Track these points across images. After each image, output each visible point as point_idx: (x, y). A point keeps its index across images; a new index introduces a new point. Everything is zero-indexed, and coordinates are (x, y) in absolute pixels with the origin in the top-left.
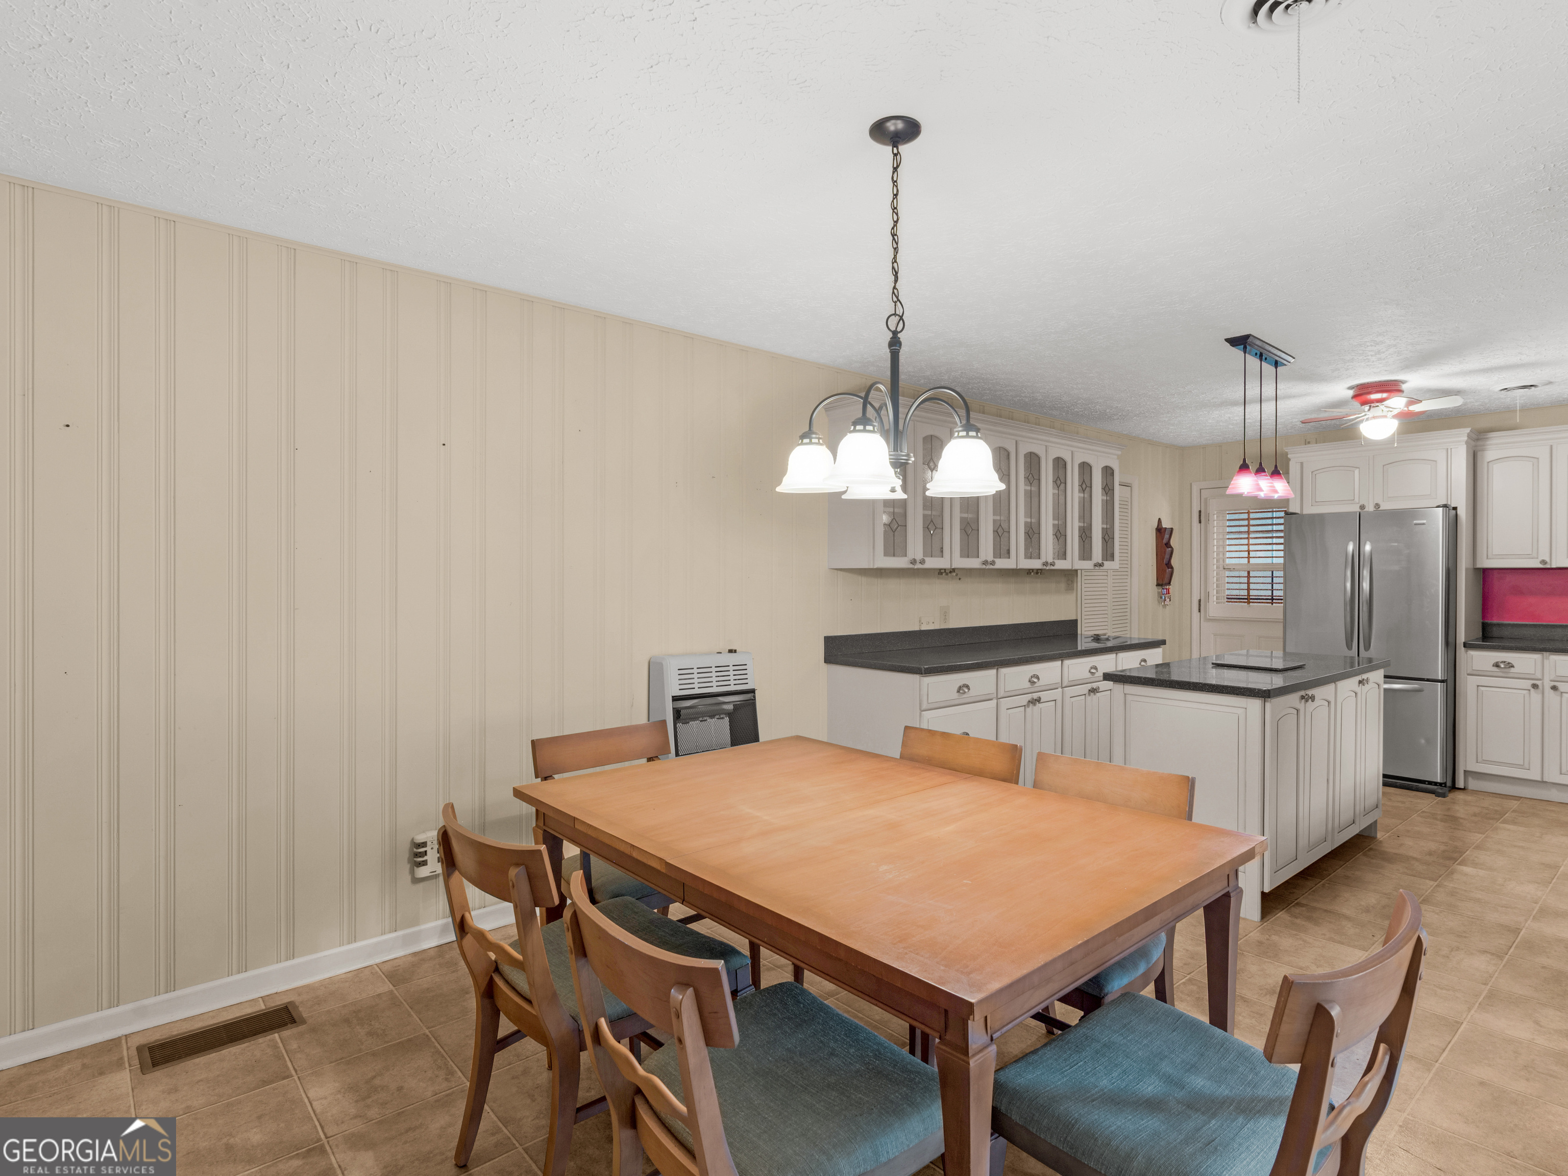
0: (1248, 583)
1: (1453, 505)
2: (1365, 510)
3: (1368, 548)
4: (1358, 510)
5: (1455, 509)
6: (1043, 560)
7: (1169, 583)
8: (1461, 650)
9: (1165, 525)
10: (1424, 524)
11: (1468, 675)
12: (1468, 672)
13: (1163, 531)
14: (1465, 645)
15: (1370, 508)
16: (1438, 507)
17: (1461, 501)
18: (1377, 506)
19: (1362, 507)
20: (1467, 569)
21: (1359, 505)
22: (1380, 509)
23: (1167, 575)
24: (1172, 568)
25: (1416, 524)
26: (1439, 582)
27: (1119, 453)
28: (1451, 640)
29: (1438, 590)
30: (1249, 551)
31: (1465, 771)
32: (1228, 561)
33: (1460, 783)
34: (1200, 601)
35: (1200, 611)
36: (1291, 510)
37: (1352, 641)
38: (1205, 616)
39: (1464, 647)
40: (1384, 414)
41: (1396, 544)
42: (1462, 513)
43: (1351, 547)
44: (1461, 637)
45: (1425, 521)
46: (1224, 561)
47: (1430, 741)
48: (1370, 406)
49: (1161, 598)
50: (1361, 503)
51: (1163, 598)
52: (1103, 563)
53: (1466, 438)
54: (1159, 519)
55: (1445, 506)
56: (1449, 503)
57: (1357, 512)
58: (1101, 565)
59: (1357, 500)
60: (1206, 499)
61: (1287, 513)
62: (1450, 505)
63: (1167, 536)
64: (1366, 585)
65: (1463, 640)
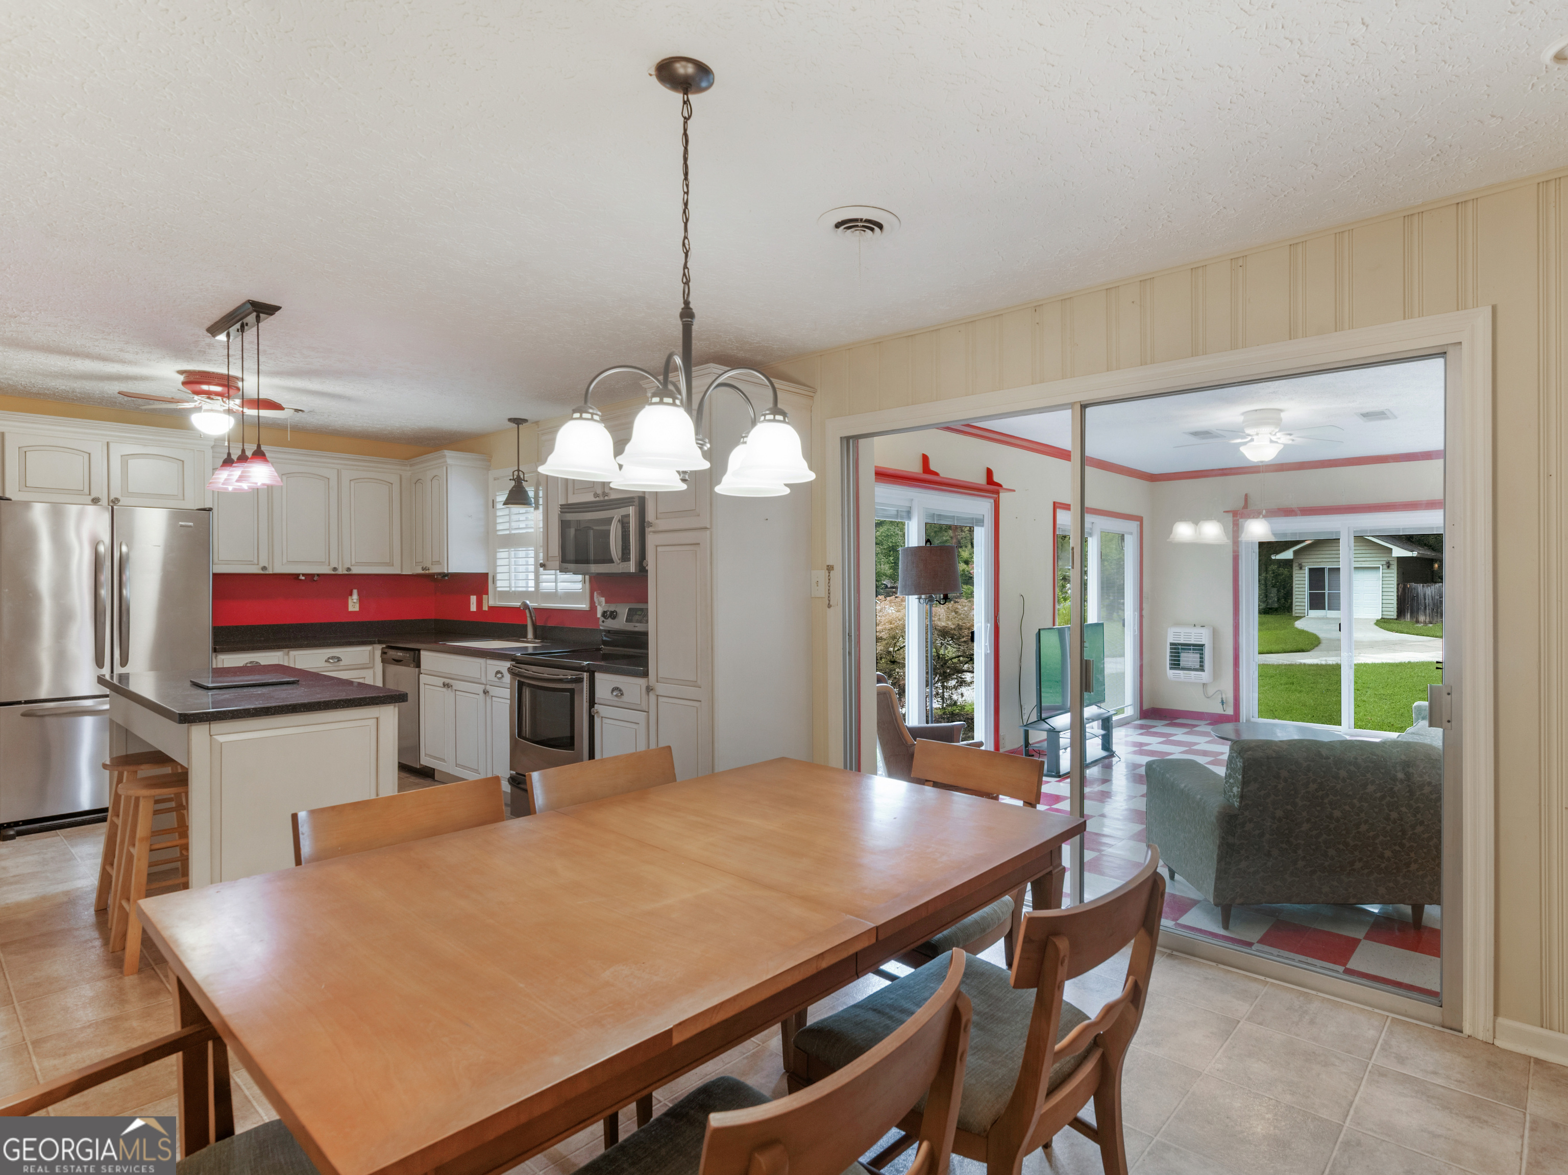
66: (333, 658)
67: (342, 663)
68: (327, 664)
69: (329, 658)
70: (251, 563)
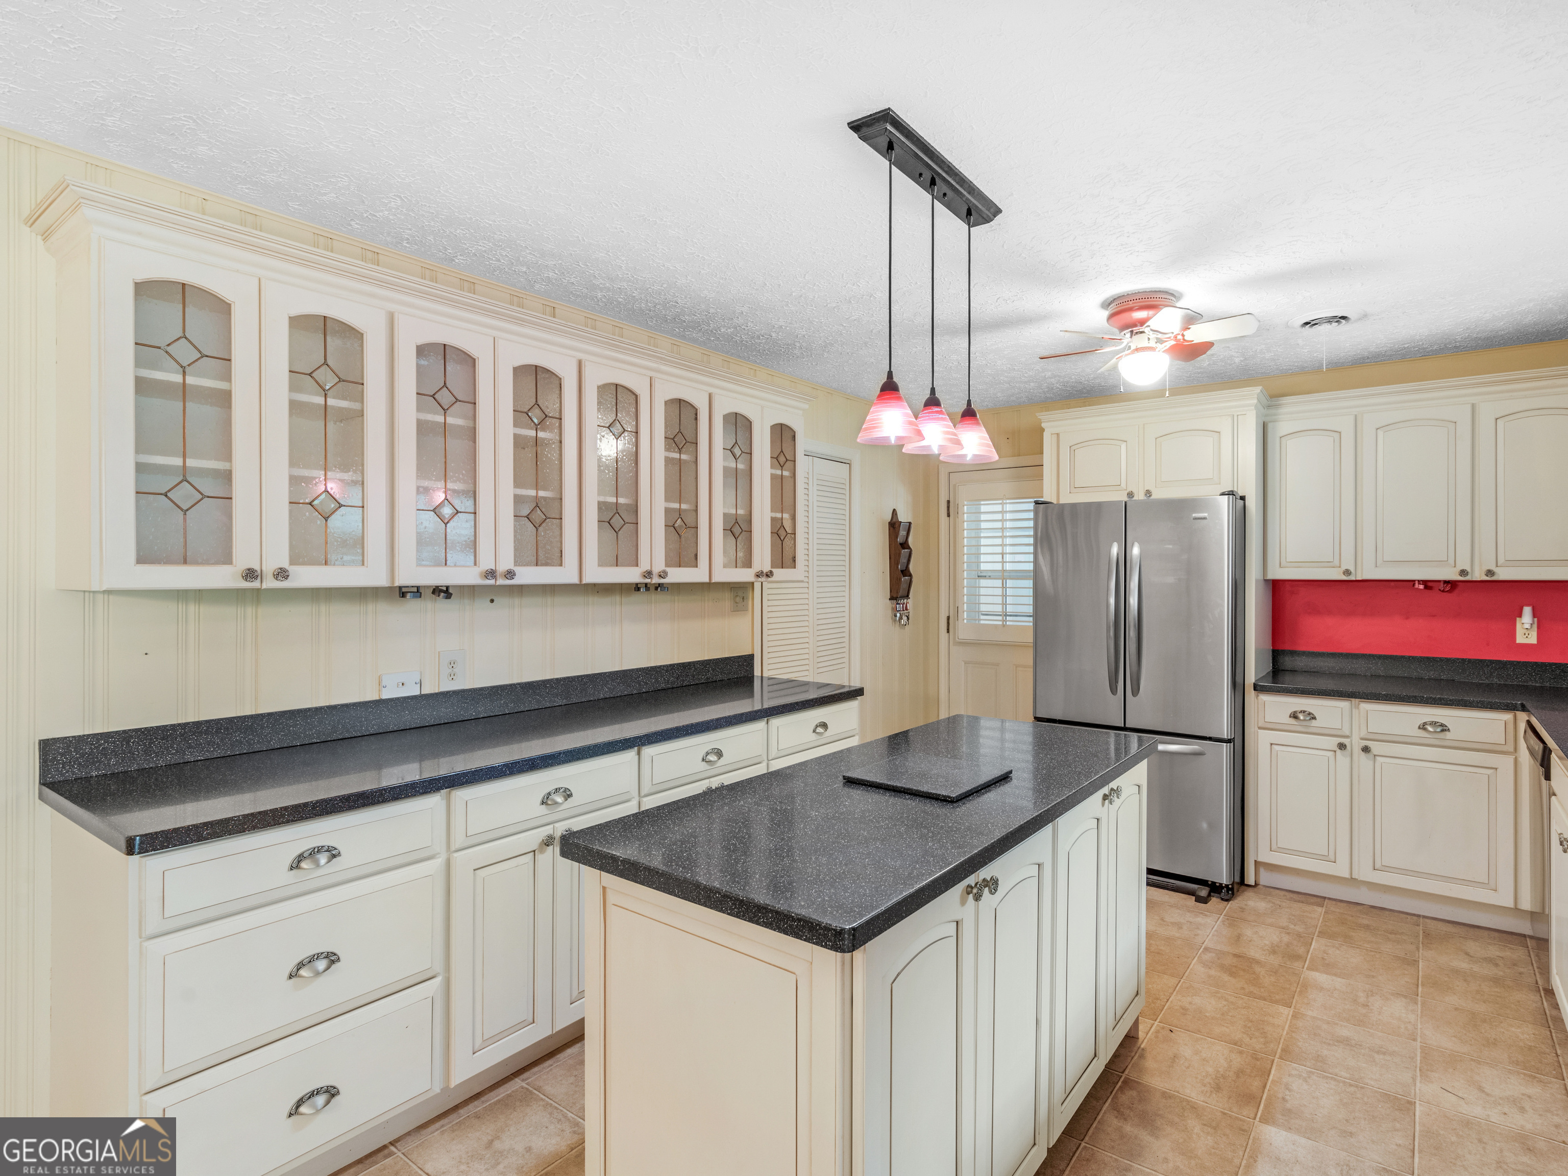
0: (1004, 596)
1: (1241, 494)
2: (1134, 499)
3: (1136, 551)
4: (1125, 498)
5: (1243, 498)
6: (644, 566)
7: (907, 596)
8: (1250, 694)
9: (903, 518)
10: (1205, 518)
11: (1260, 728)
12: (1260, 725)
13: (897, 526)
14: (1256, 687)
15: (1140, 496)
16: (1223, 494)
17: (1250, 488)
18: (1148, 493)
19: (1131, 495)
20: (1257, 581)
21: (1126, 493)
22: (1152, 497)
23: (904, 586)
24: (910, 575)
25: (1195, 519)
26: (1224, 601)
27: (806, 406)
28: (1239, 679)
29: (1222, 612)
30: (1003, 554)
31: (1255, 861)
32: (983, 567)
33: (1250, 879)
34: (948, 618)
35: (948, 631)
36: (1045, 498)
37: (1117, 682)
38: (954, 638)
39: (1254, 690)
40: (1152, 344)
41: (1171, 546)
42: (1253, 505)
43: (1115, 550)
44: (1251, 677)
45: (1206, 515)
46: (978, 566)
47: (1214, 826)
48: (1132, 332)
49: (896, 616)
50: (1129, 490)
51: (898, 615)
52: (771, 572)
53: (1255, 401)
54: (894, 510)
55: (1231, 493)
56: (1235, 490)
57: (1121, 501)
58: (769, 575)
59: (1123, 485)
60: (955, 486)
61: (1037, 503)
62: (1237, 493)
63: (902, 533)
64: (1133, 601)
65: (1253, 681)
66: (1433, 724)
67: (1448, 735)
68: (1422, 733)
69: (1425, 724)
70: (1329, 564)
